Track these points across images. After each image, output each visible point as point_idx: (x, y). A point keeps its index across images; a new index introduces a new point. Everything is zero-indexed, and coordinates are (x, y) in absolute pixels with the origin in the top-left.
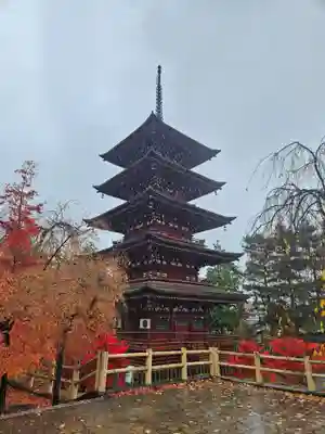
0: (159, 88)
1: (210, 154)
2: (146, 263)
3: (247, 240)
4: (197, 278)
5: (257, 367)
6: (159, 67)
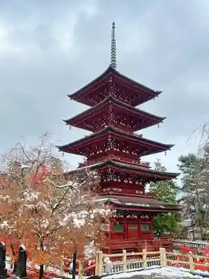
2: (105, 181)
4: (144, 191)
5: (191, 262)
6: (114, 24)
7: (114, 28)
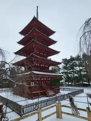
0: (37, 13)
1: (53, 32)
3: (63, 60)
4: (49, 69)
6: (37, 7)
7: (37, 8)
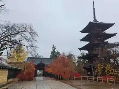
0: (94, 9)
6: (94, 2)
